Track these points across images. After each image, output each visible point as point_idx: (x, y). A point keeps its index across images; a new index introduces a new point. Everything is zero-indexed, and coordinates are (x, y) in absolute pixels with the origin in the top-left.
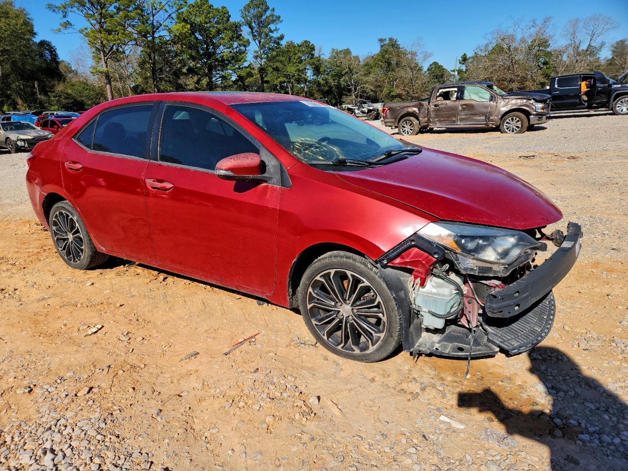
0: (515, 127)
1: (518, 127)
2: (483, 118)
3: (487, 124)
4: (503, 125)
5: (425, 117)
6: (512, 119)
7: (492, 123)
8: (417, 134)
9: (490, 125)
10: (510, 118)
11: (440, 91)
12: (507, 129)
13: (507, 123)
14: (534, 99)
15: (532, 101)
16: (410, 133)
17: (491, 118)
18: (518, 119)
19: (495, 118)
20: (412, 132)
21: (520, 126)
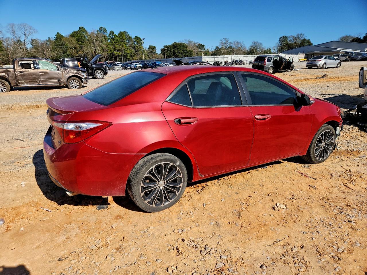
0: (76, 86)
1: (78, 85)
2: (57, 80)
3: (60, 84)
4: (69, 84)
5: (14, 80)
6: (74, 81)
7: (63, 83)
8: (9, 92)
9: (62, 85)
10: (72, 81)
11: (20, 62)
12: (72, 86)
13: (71, 83)
14: (81, 71)
15: (80, 72)
16: (4, 91)
17: (61, 80)
18: (77, 81)
19: (64, 80)
20: (5, 90)
21: (79, 85)
